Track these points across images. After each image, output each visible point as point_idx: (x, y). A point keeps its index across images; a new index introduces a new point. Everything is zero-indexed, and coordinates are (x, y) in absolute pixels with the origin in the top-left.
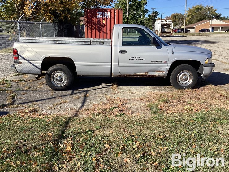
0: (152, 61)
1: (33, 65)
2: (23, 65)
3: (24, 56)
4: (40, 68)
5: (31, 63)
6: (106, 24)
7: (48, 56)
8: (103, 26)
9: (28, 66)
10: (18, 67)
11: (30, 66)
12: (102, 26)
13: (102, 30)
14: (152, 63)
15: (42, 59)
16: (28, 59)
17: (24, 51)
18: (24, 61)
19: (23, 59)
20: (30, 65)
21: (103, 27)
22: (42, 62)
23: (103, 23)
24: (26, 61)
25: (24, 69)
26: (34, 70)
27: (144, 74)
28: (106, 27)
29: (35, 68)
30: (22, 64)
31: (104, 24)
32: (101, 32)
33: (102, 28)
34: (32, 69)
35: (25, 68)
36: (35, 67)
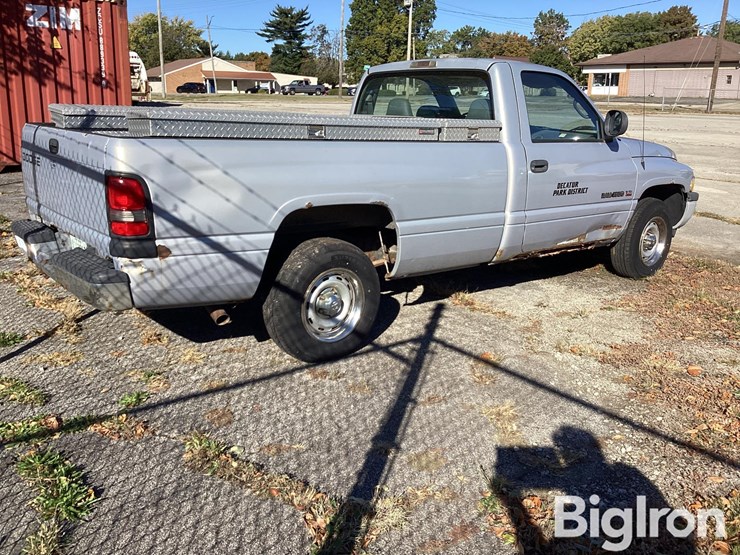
0: (603, 196)
1: (230, 255)
2: (177, 263)
3: (184, 214)
4: (262, 267)
5: (218, 248)
6: (64, 53)
7: (304, 205)
8: (56, 59)
9: (207, 263)
10: (148, 275)
11: (213, 265)
12: (51, 59)
13: (53, 75)
14: (603, 200)
15: (275, 220)
16: (205, 230)
17: (186, 186)
18: (181, 240)
19: (176, 232)
20: (215, 260)
21: (56, 64)
22: (273, 235)
23: (54, 50)
24: (193, 241)
25: (180, 287)
26: (230, 282)
27: (575, 241)
28: (65, 64)
29: (238, 272)
30: (170, 259)
31: (58, 54)
32: (47, 81)
33: (52, 67)
34: (223, 280)
35: (188, 277)
36: (239, 267)
